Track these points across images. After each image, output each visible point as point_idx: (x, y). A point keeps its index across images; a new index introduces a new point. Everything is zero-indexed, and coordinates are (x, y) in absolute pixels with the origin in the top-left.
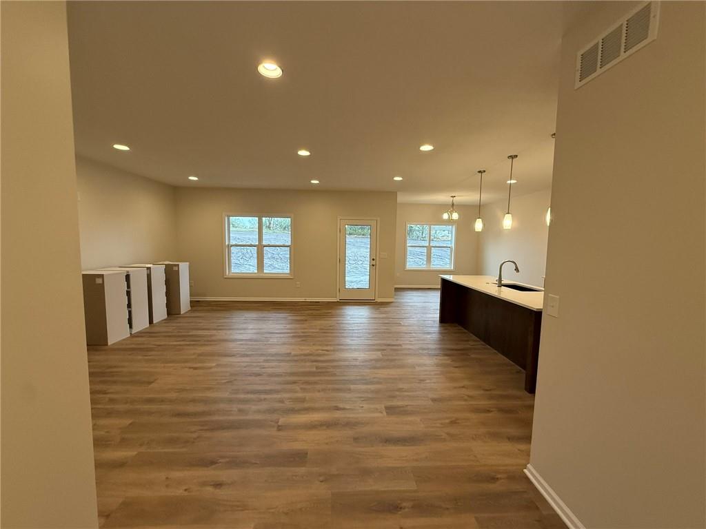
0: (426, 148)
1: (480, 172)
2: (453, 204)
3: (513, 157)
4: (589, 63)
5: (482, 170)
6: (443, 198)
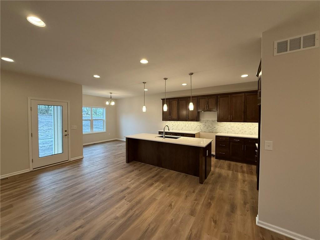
0: (144, 61)
1: (144, 83)
2: (111, 97)
3: (165, 79)
4: (282, 47)
5: (145, 82)
6: (105, 93)
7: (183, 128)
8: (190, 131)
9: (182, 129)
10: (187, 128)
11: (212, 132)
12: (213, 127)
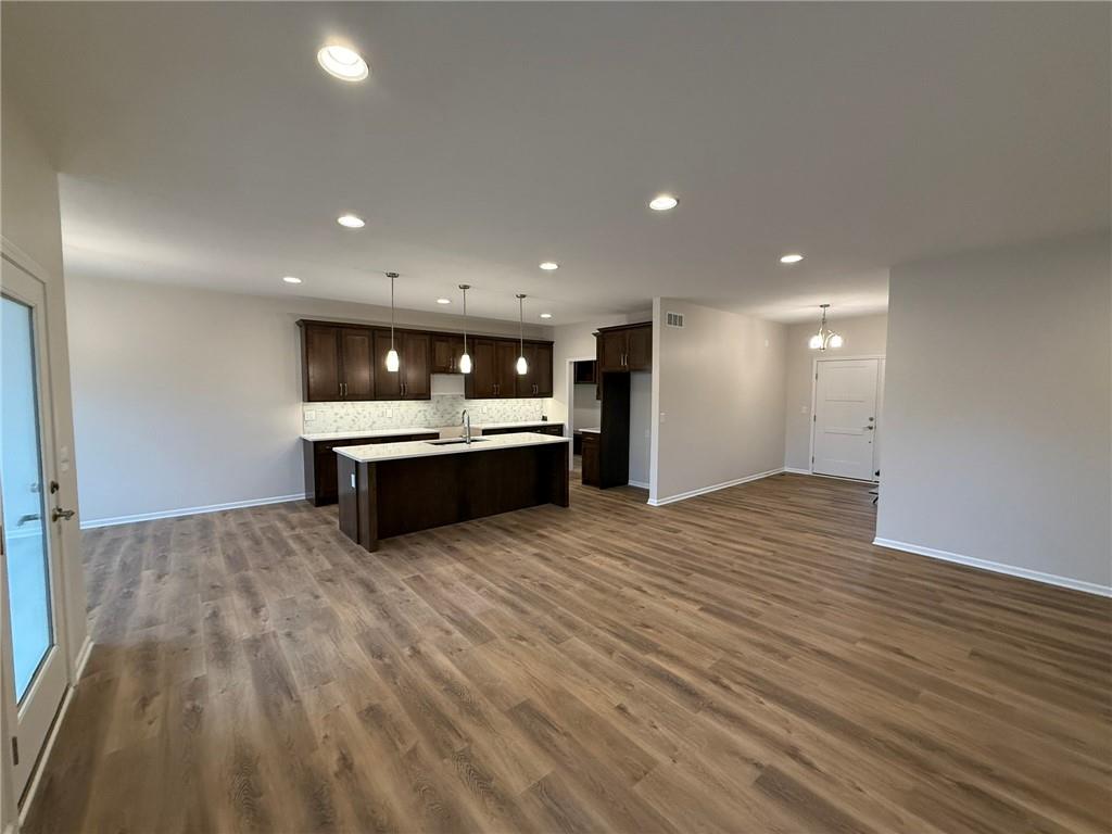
7: (374, 423)
8: (398, 428)
9: (371, 426)
10: (388, 421)
11: (453, 425)
12: (454, 413)
